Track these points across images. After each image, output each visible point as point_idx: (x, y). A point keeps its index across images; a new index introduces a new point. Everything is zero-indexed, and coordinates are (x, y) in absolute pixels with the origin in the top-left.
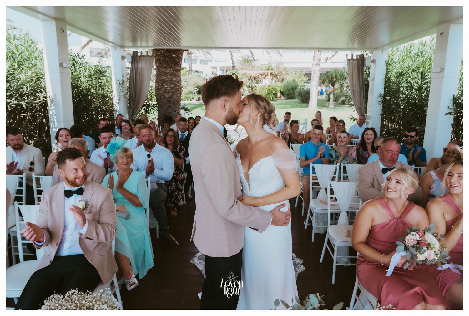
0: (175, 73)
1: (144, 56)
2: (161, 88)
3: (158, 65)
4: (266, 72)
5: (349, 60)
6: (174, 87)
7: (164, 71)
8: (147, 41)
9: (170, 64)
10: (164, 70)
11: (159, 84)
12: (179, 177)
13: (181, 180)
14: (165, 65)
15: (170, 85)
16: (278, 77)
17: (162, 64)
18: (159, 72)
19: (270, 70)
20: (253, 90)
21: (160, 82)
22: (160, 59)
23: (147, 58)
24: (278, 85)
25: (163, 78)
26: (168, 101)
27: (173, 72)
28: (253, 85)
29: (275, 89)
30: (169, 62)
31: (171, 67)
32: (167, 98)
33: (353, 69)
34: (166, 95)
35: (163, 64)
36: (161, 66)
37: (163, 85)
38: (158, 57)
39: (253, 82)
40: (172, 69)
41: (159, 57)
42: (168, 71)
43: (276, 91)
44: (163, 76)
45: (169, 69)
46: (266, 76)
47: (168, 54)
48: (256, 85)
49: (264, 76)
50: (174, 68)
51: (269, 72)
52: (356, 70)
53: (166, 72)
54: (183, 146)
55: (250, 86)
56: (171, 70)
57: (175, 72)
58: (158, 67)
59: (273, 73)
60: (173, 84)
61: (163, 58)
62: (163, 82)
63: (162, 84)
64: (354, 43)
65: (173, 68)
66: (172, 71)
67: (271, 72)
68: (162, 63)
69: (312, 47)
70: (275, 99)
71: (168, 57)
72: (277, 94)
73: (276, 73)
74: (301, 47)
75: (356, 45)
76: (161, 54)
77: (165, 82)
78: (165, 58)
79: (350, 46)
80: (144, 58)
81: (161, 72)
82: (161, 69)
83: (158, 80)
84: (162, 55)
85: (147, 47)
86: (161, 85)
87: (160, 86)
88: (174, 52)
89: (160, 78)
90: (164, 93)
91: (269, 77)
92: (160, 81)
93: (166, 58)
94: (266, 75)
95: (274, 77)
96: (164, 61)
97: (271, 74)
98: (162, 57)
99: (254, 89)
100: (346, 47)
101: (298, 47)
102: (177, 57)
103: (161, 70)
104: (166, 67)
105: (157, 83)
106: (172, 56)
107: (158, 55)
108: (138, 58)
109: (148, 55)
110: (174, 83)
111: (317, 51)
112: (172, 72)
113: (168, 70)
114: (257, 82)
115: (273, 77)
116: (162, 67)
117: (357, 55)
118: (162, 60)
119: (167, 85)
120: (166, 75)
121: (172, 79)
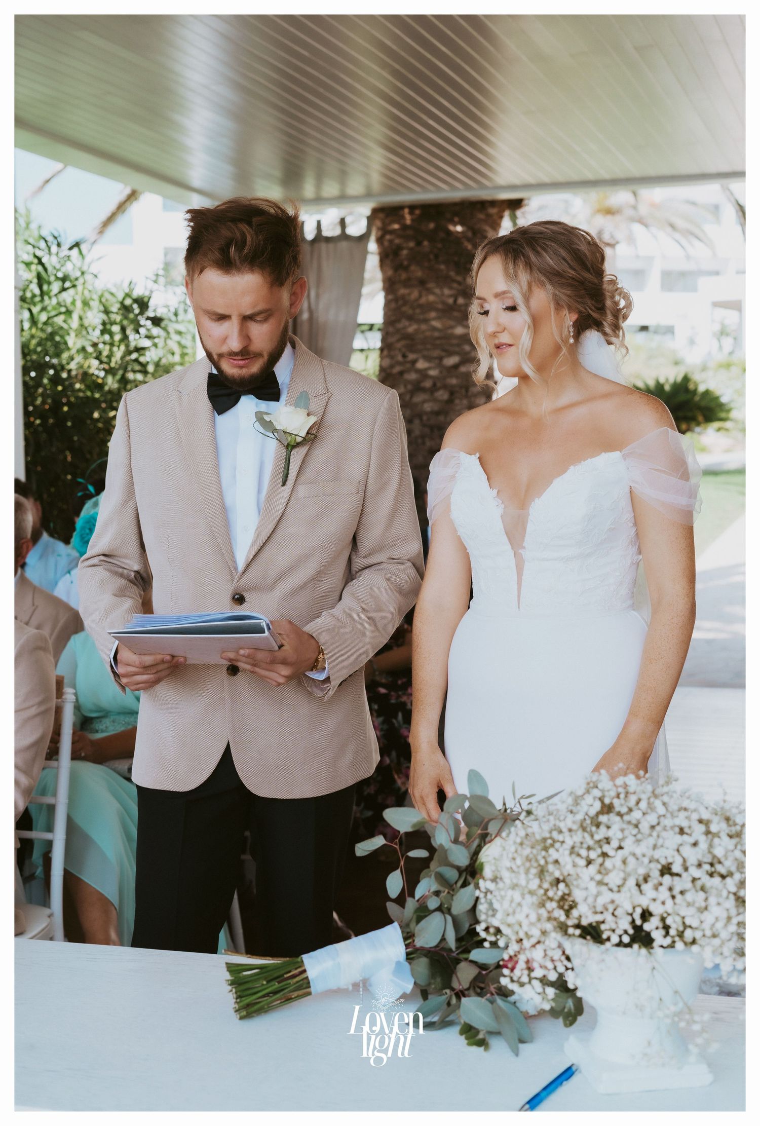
0: (460, 306)
1: (328, 240)
2: (401, 373)
6: (456, 367)
7: (417, 300)
8: (343, 176)
9: (443, 267)
10: (415, 294)
11: (392, 357)
14: (419, 274)
15: (441, 359)
17: (406, 268)
18: (393, 305)
21: (399, 345)
23: (344, 245)
25: (411, 330)
26: (432, 428)
27: (455, 301)
30: (436, 256)
31: (445, 280)
32: (426, 413)
34: (424, 402)
35: (413, 268)
36: (404, 276)
37: (411, 356)
38: (391, 241)
40: (451, 288)
41: (397, 241)
42: (431, 298)
44: (411, 318)
45: (437, 291)
47: (432, 226)
50: (459, 283)
53: (423, 300)
56: (447, 291)
57: (461, 301)
58: (390, 286)
60: (450, 354)
61: (412, 244)
62: (411, 348)
63: (404, 356)
65: (455, 285)
66: (450, 296)
68: (406, 263)
71: (432, 239)
76: (404, 227)
77: (420, 347)
78: (419, 243)
80: (331, 246)
81: (400, 302)
82: (403, 291)
83: (391, 340)
84: (410, 232)
85: (342, 198)
86: (400, 358)
87: (399, 363)
88: (456, 214)
89: (398, 331)
90: (413, 393)
92: (399, 340)
93: (426, 243)
96: (415, 257)
98: (407, 238)
102: (470, 234)
103: (403, 297)
104: (422, 283)
105: (385, 352)
106: (449, 233)
107: (392, 232)
108: (305, 249)
109: (344, 236)
110: (457, 349)
112: (451, 301)
113: (434, 294)
116: (407, 283)
118: (405, 252)
119: (427, 358)
120: (421, 317)
121: (450, 331)
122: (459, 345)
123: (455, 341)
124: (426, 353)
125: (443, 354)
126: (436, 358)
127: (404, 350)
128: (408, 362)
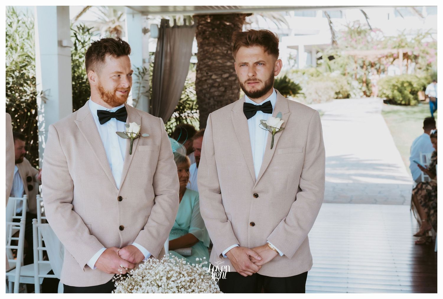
0: (229, 54)
1: (179, 27)
2: (206, 80)
3: (202, 40)
6: (227, 78)
7: (212, 51)
9: (222, 39)
10: (212, 49)
11: (201, 74)
14: (213, 41)
15: (221, 75)
18: (202, 53)
21: (205, 69)
22: (205, 31)
25: (210, 63)
26: (217, 102)
27: (227, 52)
30: (220, 34)
31: (223, 44)
32: (216, 96)
34: (214, 92)
35: (211, 39)
36: (207, 42)
37: (210, 74)
38: (202, 28)
40: (226, 47)
41: (204, 28)
42: (218, 51)
44: (210, 59)
45: (220, 48)
47: (219, 22)
50: (229, 45)
53: (215, 52)
56: (224, 48)
58: (201, 45)
60: (225, 73)
61: (210, 30)
62: (210, 70)
63: (207, 73)
66: (225, 50)
68: (208, 37)
71: (218, 28)
76: (207, 23)
77: (213, 70)
80: (180, 29)
82: (206, 48)
83: (201, 67)
84: (209, 25)
86: (205, 74)
87: (205, 76)
88: (228, 18)
89: (205, 63)
90: (210, 88)
92: (205, 67)
96: (211, 35)
98: (208, 27)
102: (233, 26)
103: (207, 50)
104: (214, 45)
105: (199, 72)
106: (225, 25)
108: (170, 30)
109: (185, 26)
110: (228, 71)
112: (225, 52)
116: (208, 45)
119: (216, 75)
120: (214, 58)
121: (225, 64)
122: (228, 69)
123: (227, 68)
124: (215, 72)
125: (223, 73)
126: (219, 74)
127: (207, 71)
128: (209, 76)
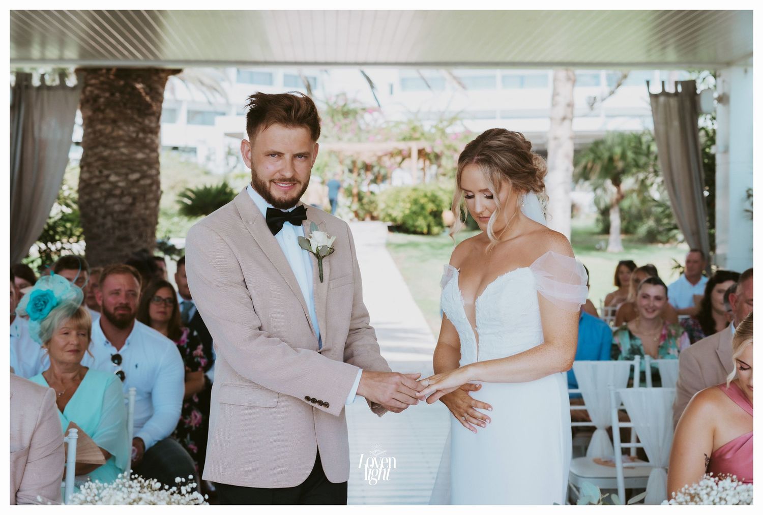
0: (141, 139)
1: (50, 88)
2: (98, 184)
3: (90, 113)
4: (403, 146)
5: (654, 97)
6: (138, 180)
7: (110, 133)
9: (130, 111)
10: (111, 129)
11: (90, 173)
12: (190, 422)
13: (194, 428)
14: (113, 116)
15: (127, 175)
16: (444, 161)
17: (103, 111)
19: (417, 139)
20: (362, 204)
21: (97, 164)
22: (98, 97)
23: (60, 93)
24: (443, 186)
25: (107, 154)
27: (137, 135)
28: (365, 188)
29: (434, 199)
30: (126, 104)
31: (131, 121)
32: (116, 212)
33: (667, 122)
34: (114, 204)
35: (107, 111)
36: (101, 116)
37: (107, 172)
38: (91, 92)
39: (363, 180)
40: (135, 126)
41: (96, 92)
42: (122, 132)
43: (438, 206)
44: (107, 146)
45: (125, 127)
46: (403, 159)
47: (122, 82)
48: (374, 187)
49: (399, 159)
50: (141, 124)
51: (415, 147)
52: (676, 123)
53: (115, 134)
54: (197, 331)
55: (355, 191)
56: (132, 128)
57: (141, 135)
58: (90, 122)
59: (428, 150)
60: (134, 172)
61: (107, 95)
62: (106, 166)
63: (102, 172)
64: (664, 48)
65: (137, 124)
66: (134, 132)
67: (421, 147)
68: (102, 107)
69: (548, 59)
70: (435, 229)
71: (122, 92)
72: (441, 212)
73: (437, 150)
74: (517, 59)
75: (671, 55)
76: (102, 82)
77: (113, 166)
78: (112, 94)
79: (655, 57)
80: (51, 92)
81: (97, 134)
82: (101, 127)
83: (91, 160)
84: (105, 86)
86: (99, 173)
87: (96, 177)
88: (141, 76)
89: (95, 154)
90: (106, 198)
91: (414, 163)
92: (98, 161)
93: (117, 94)
94: (405, 156)
95: (430, 159)
97: (422, 153)
98: (104, 90)
99: (365, 200)
100: (642, 58)
101: (509, 59)
102: (148, 90)
103: (100, 131)
104: (116, 121)
105: (85, 168)
106: (134, 88)
107: (92, 85)
108: (33, 93)
109: (62, 86)
110: (138, 168)
111: (562, 73)
112: (134, 135)
113: (123, 130)
114: (375, 181)
115: (427, 162)
116: (105, 122)
117: (676, 83)
118: (102, 100)
119: (118, 174)
120: (114, 145)
121: (135, 155)
122: (141, 165)
123: (138, 162)
124: (117, 170)
125: (130, 171)
126: (123, 174)
127: (101, 167)
128: (105, 176)
